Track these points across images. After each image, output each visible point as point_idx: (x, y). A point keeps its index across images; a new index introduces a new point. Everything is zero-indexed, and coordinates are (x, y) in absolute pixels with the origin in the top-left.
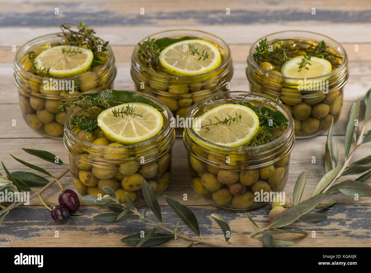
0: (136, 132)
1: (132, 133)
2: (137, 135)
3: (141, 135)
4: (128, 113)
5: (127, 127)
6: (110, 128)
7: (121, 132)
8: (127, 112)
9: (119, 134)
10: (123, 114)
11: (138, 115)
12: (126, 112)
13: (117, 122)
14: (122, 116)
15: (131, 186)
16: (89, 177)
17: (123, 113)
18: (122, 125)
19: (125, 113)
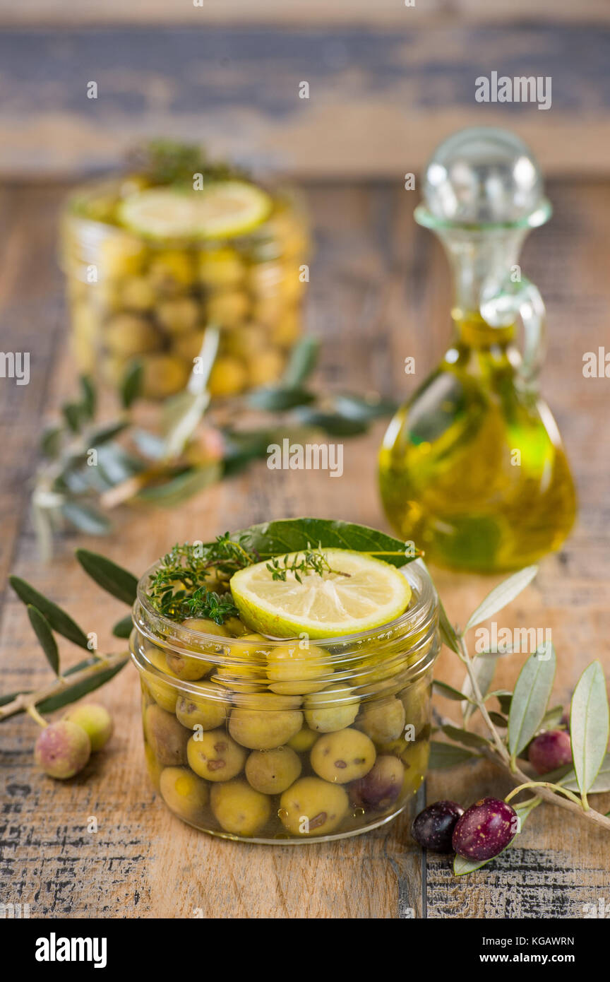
0: (344, 611)
1: (336, 611)
2: (348, 616)
3: (359, 615)
4: (310, 568)
5: (317, 600)
6: (274, 603)
7: (307, 611)
8: (309, 566)
9: (300, 615)
10: (299, 571)
11: (339, 573)
12: (306, 567)
13: (286, 591)
14: (297, 577)
15: (342, 764)
16: (219, 748)
17: (298, 568)
18: (301, 597)
19: (302, 567)
